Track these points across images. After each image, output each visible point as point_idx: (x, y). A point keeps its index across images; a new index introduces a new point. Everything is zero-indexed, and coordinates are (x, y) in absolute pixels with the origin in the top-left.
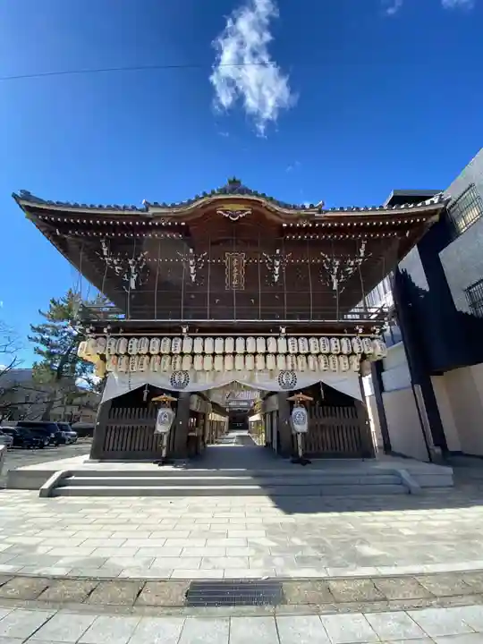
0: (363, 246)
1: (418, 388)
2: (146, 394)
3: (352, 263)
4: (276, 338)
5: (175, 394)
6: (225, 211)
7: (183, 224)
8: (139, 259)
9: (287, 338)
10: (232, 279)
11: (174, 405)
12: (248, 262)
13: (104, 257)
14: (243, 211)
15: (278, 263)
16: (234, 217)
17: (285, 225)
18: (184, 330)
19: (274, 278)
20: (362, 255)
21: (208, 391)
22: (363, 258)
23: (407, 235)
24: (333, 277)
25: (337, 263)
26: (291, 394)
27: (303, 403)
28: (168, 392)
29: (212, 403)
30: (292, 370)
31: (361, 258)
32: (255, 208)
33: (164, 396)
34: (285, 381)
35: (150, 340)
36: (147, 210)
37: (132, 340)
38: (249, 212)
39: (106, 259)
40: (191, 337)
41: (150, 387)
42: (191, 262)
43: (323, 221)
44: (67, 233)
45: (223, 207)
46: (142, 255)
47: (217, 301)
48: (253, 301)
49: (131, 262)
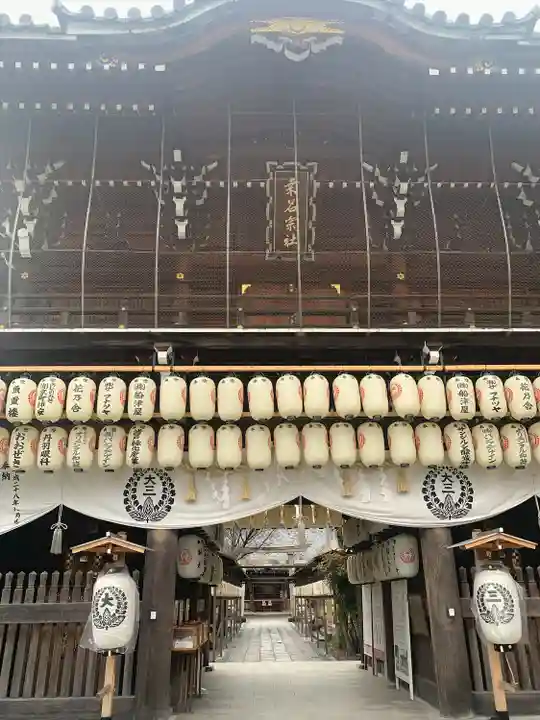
2: (58, 534)
4: (417, 376)
5: (138, 535)
6: (273, 36)
7: (160, 68)
8: (42, 178)
9: (445, 376)
11: (134, 565)
12: (325, 186)
14: (322, 37)
16: (298, 51)
18: (162, 356)
21: (218, 529)
26: (460, 533)
27: (500, 557)
28: (116, 528)
29: (224, 558)
30: (465, 465)
33: (109, 538)
34: (442, 497)
35: (67, 382)
36: (61, 29)
37: (17, 382)
38: (338, 41)
40: (181, 374)
41: (69, 515)
42: (178, 186)
45: (266, 25)
46: (49, 169)
47: (244, 287)
48: (338, 287)
49: (19, 186)
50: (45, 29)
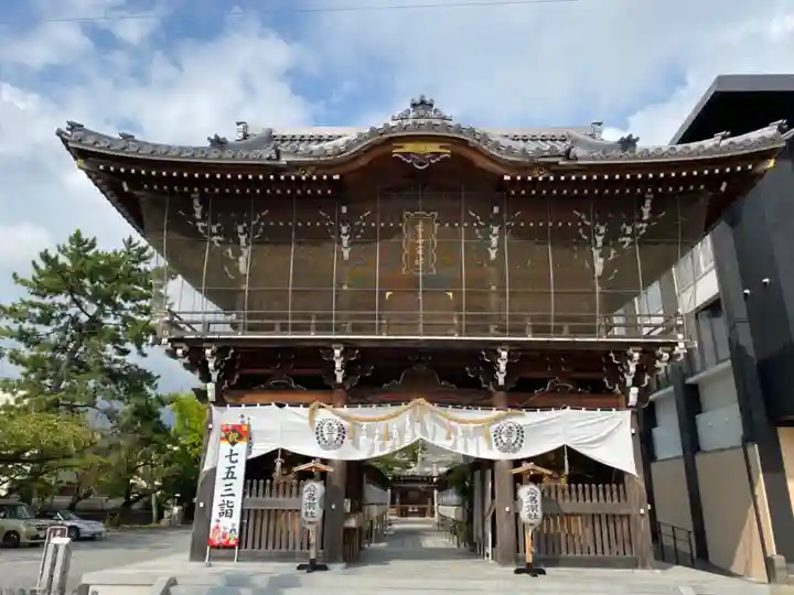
0: (648, 203)
1: (754, 450)
3: (629, 230)
6: (406, 155)
7: (336, 177)
10: (414, 256)
11: (323, 477)
12: (442, 226)
13: (195, 220)
14: (438, 154)
15: (496, 229)
16: (421, 164)
17: (507, 178)
18: (337, 353)
19: (489, 255)
20: (646, 217)
22: (648, 222)
23: (723, 188)
24: (596, 253)
25: (602, 230)
31: (644, 222)
32: (458, 149)
36: (278, 158)
38: (448, 156)
39: (199, 224)
42: (344, 229)
43: (573, 171)
44: (141, 188)
45: (402, 147)
46: (258, 216)
47: (388, 294)
48: (451, 294)
49: (240, 229)
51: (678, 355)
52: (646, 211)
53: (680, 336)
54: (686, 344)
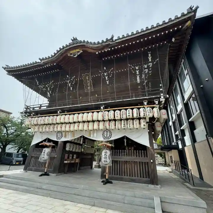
0: (149, 55)
3: (146, 66)
6: (71, 54)
8: (50, 84)
9: (108, 111)
10: (88, 87)
14: (78, 52)
15: (105, 74)
16: (75, 55)
17: (97, 53)
19: (107, 83)
20: (150, 60)
22: (152, 62)
24: (138, 76)
25: (137, 68)
32: (84, 49)
36: (41, 62)
38: (82, 52)
47: (81, 97)
48: (97, 95)
49: (47, 86)
50: (39, 62)
51: (162, 101)
52: (150, 59)
53: (162, 94)
54: (164, 97)
